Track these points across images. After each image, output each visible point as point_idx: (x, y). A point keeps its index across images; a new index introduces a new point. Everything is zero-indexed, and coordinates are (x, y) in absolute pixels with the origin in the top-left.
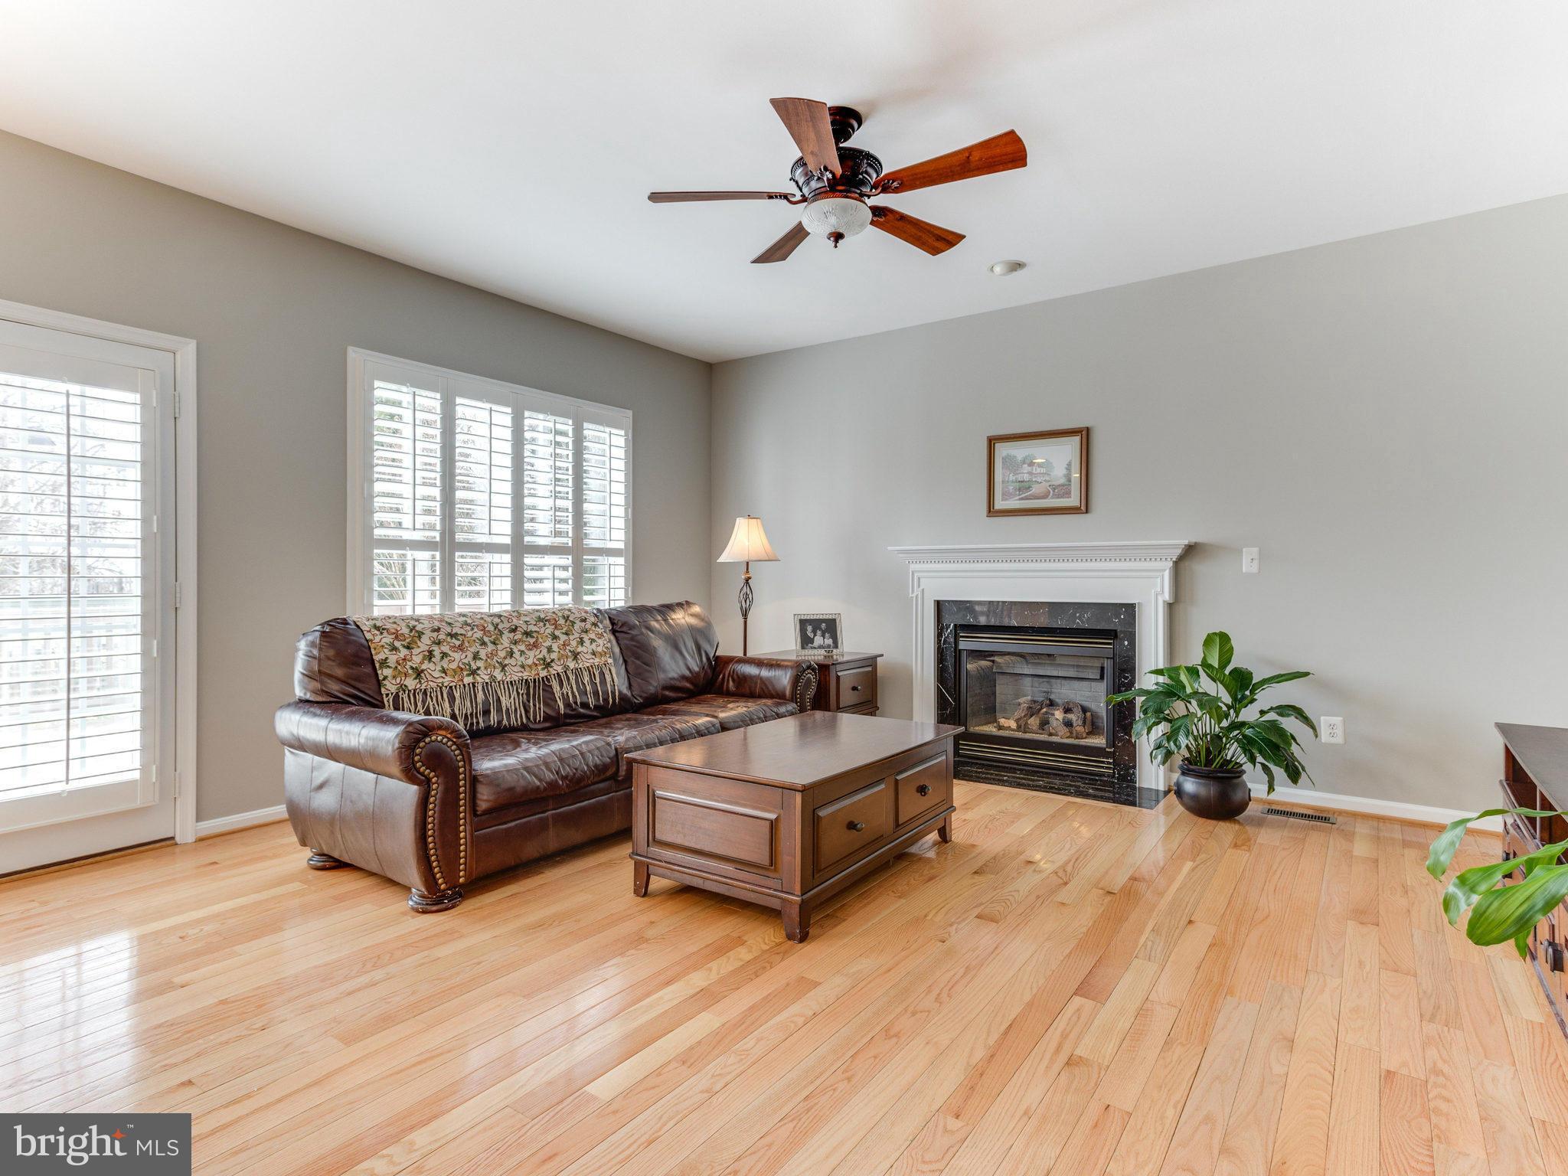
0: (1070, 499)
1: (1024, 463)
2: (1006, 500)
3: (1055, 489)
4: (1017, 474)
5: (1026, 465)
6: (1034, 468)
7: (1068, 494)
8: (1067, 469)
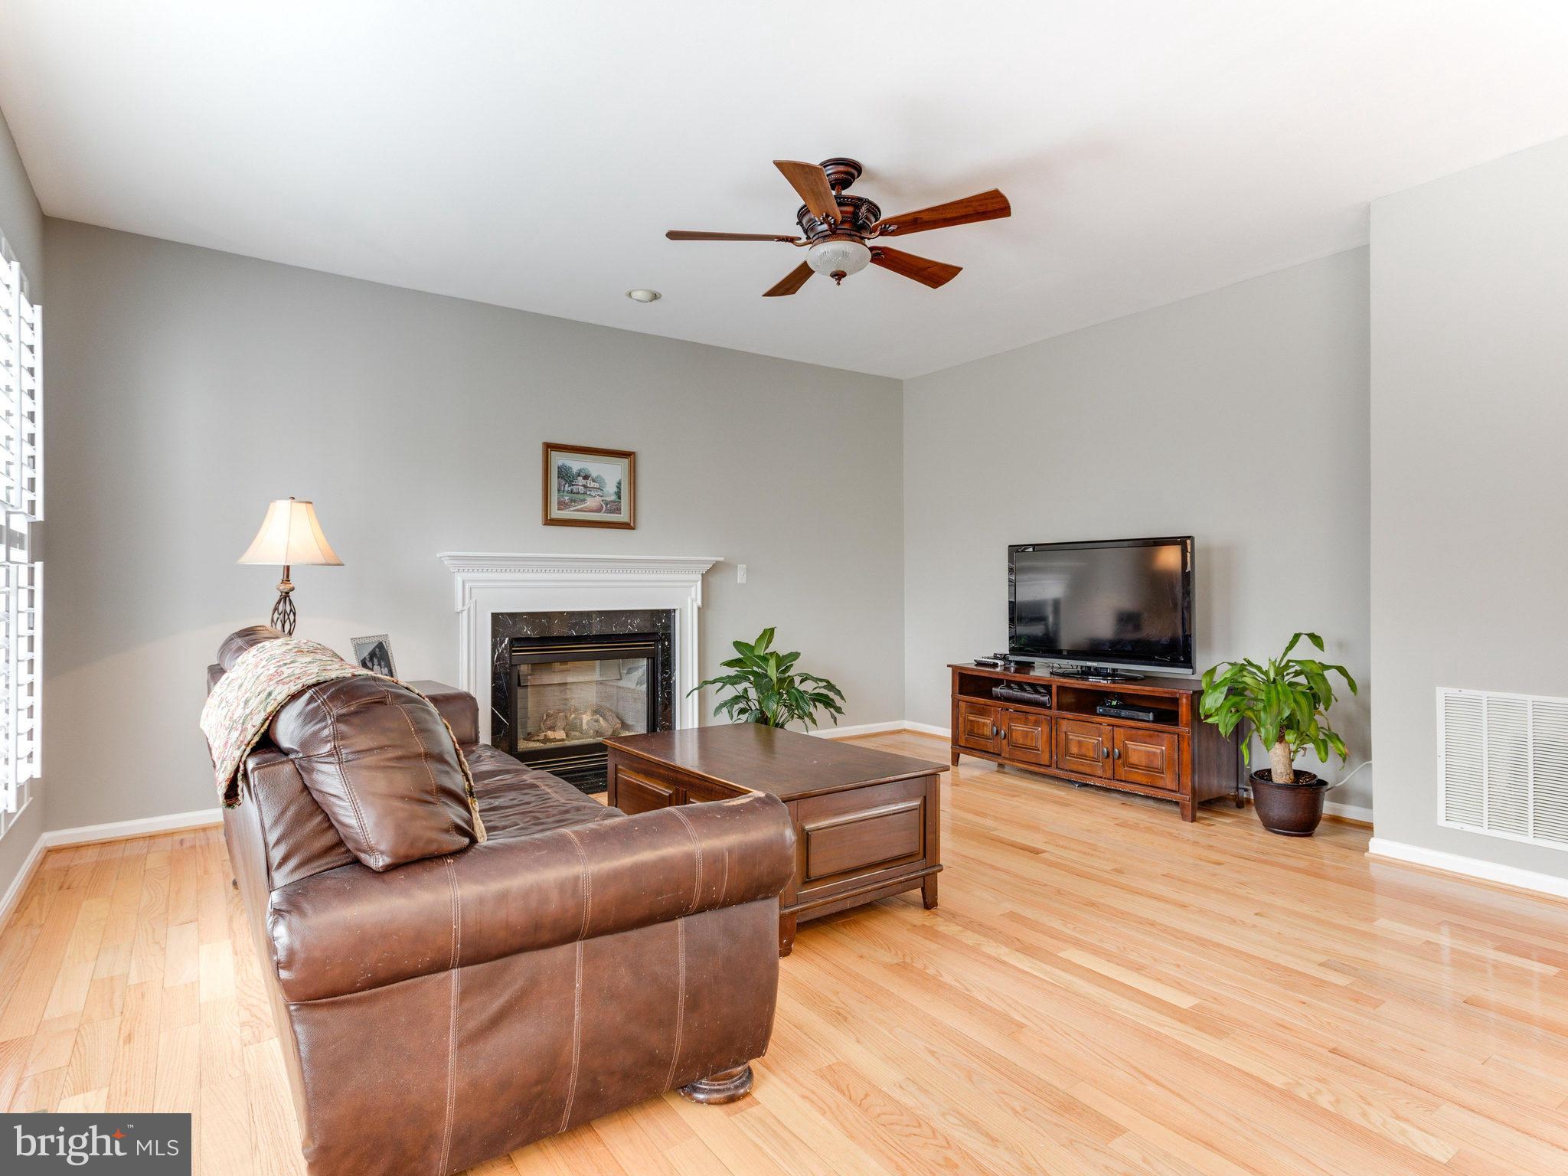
0: (619, 515)
1: (579, 475)
2: (562, 509)
3: (607, 504)
4: (573, 485)
5: (581, 478)
6: (589, 482)
7: (618, 510)
8: (617, 487)
